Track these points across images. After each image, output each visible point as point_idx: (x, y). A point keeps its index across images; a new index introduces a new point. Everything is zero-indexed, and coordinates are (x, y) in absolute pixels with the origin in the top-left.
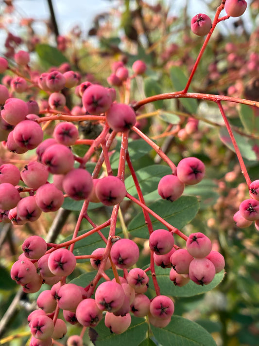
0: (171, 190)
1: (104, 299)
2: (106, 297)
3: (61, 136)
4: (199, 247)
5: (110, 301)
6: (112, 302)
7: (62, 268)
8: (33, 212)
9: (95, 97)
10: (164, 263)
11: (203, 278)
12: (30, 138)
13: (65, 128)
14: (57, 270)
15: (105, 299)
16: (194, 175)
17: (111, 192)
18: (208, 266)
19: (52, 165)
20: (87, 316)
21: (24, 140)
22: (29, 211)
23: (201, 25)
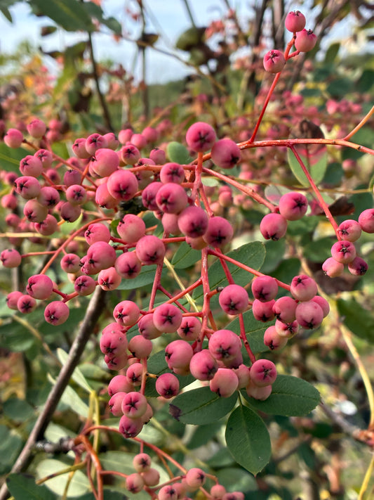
0: (276, 228)
1: (220, 347)
2: (223, 343)
3: (170, 176)
4: (305, 288)
5: (227, 347)
6: (230, 348)
7: (171, 322)
8: (135, 267)
9: (202, 134)
10: (266, 315)
11: (312, 320)
12: (127, 187)
13: (172, 167)
14: (166, 324)
15: (222, 345)
16: (298, 208)
17: (220, 232)
18: (316, 308)
19: (169, 203)
20: (205, 367)
21: (122, 189)
22: (131, 266)
23: (275, 62)
